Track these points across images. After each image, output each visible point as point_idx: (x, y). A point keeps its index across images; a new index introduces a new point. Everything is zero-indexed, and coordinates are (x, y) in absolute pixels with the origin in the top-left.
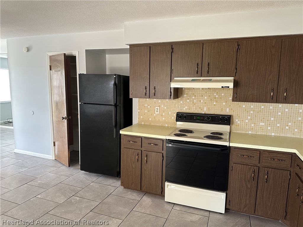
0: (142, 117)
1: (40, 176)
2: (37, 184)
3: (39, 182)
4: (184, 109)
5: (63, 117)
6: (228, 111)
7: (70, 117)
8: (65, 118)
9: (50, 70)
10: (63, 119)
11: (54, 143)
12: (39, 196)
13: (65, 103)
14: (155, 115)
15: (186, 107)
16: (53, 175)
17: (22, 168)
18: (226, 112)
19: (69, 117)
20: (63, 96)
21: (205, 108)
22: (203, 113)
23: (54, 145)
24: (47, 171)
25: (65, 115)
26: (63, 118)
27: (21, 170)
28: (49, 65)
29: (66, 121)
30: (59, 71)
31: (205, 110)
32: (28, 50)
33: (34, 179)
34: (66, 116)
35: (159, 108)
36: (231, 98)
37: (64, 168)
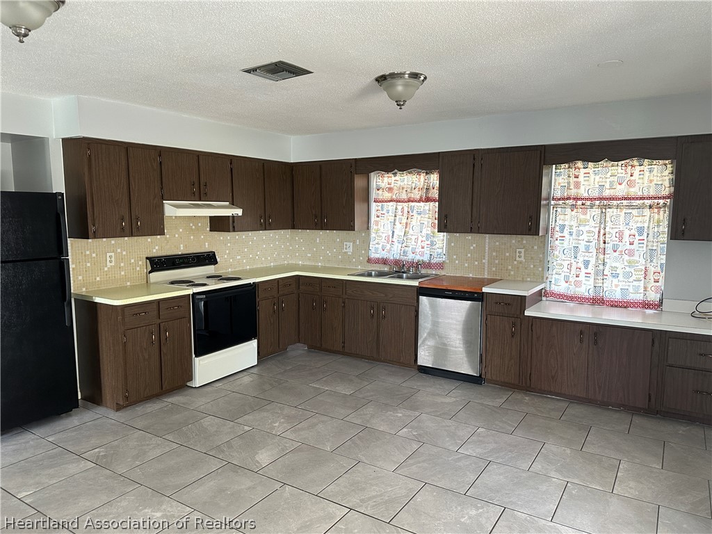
0: (80, 278)
4: (154, 251)
6: (207, 246)
14: (106, 269)
15: (157, 248)
18: (206, 248)
21: (182, 245)
22: (180, 253)
31: (182, 248)
35: (113, 254)
36: (208, 229)
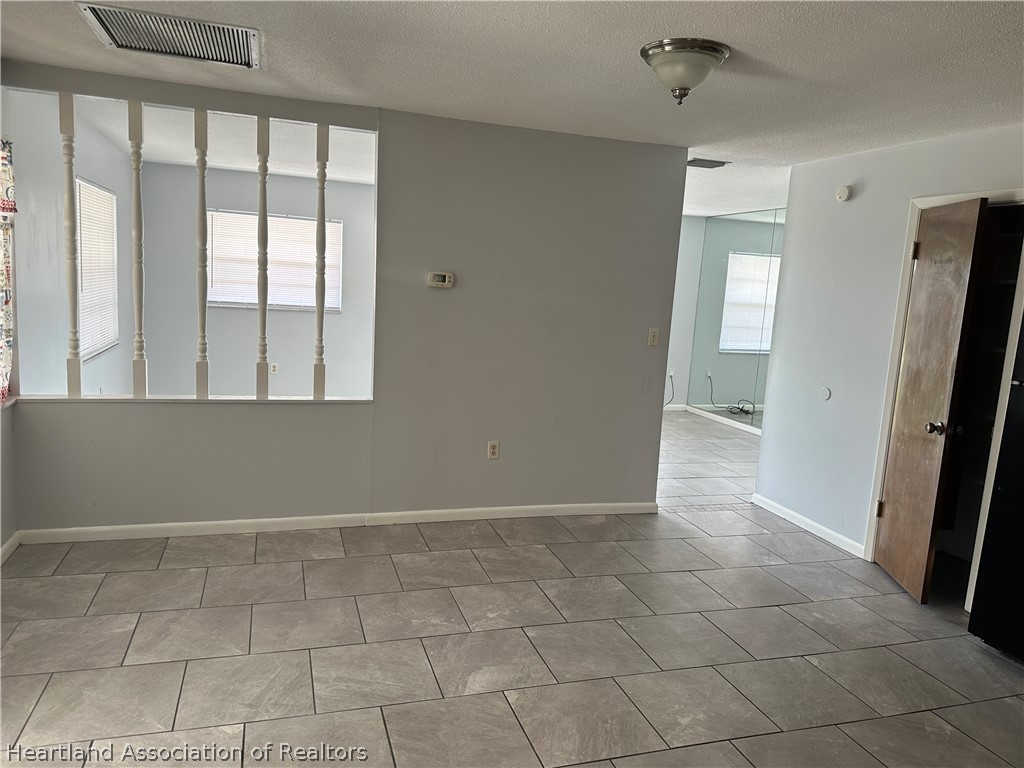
1: (822, 598)
2: (812, 619)
3: (816, 615)
5: (931, 425)
7: (959, 429)
8: (941, 430)
9: (915, 256)
10: (931, 431)
11: (881, 505)
12: (814, 661)
13: (949, 375)
16: (862, 609)
17: (769, 555)
19: (955, 428)
20: (947, 353)
23: (880, 514)
24: (845, 590)
25: (942, 420)
26: (933, 428)
27: (766, 560)
28: (913, 239)
29: (941, 439)
30: (950, 260)
32: (852, 193)
33: (802, 600)
34: (945, 422)
37: (902, 600)
